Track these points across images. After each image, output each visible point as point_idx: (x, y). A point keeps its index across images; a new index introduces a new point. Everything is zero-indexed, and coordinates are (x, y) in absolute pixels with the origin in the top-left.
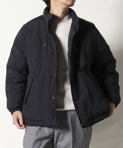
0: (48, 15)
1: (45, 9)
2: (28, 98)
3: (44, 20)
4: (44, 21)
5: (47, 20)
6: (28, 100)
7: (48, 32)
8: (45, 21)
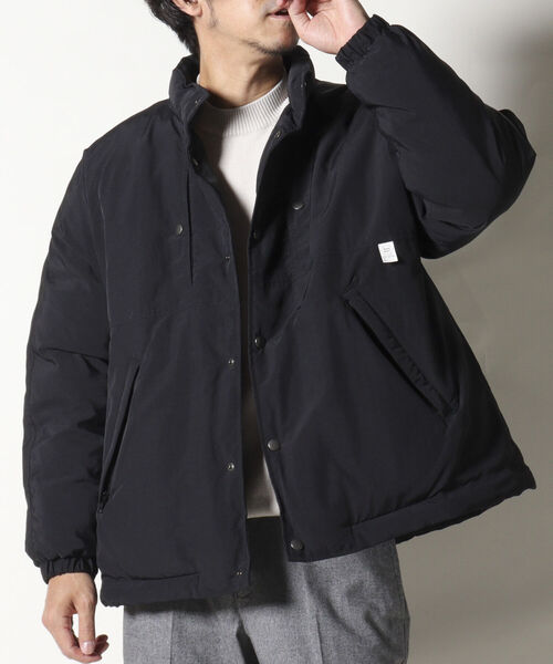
0: (190, 93)
1: (175, 72)
2: (114, 478)
3: (172, 120)
4: (173, 124)
5: (185, 116)
6: (112, 486)
7: (191, 171)
8: (177, 123)
